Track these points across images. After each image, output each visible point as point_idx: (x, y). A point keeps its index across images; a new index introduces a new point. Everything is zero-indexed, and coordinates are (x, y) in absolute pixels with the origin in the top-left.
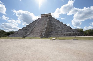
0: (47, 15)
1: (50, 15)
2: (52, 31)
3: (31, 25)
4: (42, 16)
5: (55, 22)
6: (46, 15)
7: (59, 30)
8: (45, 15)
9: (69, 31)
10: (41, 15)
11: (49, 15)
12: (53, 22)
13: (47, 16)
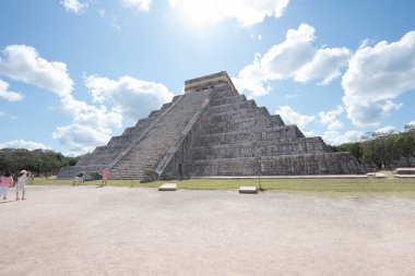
0: (212, 80)
1: (221, 78)
2: (211, 153)
4: (190, 88)
5: (235, 109)
6: (207, 81)
7: (241, 147)
8: (202, 82)
10: (187, 83)
11: (216, 79)
12: (225, 110)
13: (209, 84)
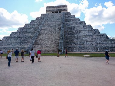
0: (60, 8)
1: (65, 8)
2: (73, 43)
3: (29, 29)
4: (49, 11)
6: (58, 8)
7: (86, 41)
8: (55, 9)
9: (104, 42)
10: (47, 7)
11: (62, 8)
13: (59, 10)
